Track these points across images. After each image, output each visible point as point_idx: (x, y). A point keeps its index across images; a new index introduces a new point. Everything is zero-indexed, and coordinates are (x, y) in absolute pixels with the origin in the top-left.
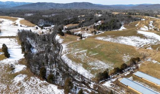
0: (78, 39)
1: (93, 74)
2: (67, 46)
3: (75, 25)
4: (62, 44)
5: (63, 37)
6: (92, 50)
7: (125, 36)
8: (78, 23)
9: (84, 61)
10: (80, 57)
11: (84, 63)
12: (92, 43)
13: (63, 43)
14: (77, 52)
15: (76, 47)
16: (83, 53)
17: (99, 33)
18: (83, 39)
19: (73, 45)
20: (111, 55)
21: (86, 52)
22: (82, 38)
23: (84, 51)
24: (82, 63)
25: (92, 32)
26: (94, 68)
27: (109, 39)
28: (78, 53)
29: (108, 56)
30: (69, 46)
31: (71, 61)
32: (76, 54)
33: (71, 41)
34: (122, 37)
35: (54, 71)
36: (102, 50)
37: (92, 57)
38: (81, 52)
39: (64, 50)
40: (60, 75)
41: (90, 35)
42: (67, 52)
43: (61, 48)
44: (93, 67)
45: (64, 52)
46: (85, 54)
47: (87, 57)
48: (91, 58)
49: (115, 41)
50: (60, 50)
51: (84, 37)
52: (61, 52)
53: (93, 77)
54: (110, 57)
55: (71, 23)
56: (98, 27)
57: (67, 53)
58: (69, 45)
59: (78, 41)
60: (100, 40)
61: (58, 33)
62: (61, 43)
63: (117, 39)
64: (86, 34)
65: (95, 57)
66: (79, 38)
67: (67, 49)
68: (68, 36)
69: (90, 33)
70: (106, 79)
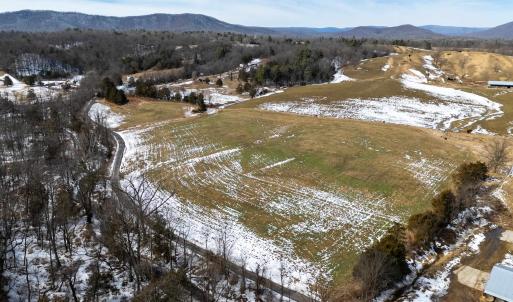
0: (189, 112)
1: (315, 259)
2: (143, 136)
3: (168, 72)
4: (120, 133)
5: (123, 106)
6: (260, 149)
7: (364, 97)
8: (178, 65)
9: (240, 193)
10: (215, 177)
11: (245, 205)
12: (253, 123)
13: (123, 127)
14: (197, 160)
15: (189, 141)
16: (225, 162)
17: (266, 92)
18: (211, 111)
19: (172, 135)
20: (352, 163)
21: (236, 158)
22: (204, 108)
23: (226, 152)
24: (232, 204)
25: (239, 91)
26: (304, 225)
27: (313, 110)
28: (203, 162)
29: (340, 167)
30: (153, 138)
31: (173, 202)
32: (191, 165)
33: (160, 119)
34: (358, 101)
35: (80, 262)
36: (305, 146)
37: (272, 173)
38: (213, 156)
39: (129, 153)
40: (115, 291)
41: (234, 98)
42: (149, 163)
43: (117, 148)
44: (297, 219)
45: (131, 163)
46: (237, 165)
47: (250, 175)
48: (271, 182)
49: (340, 114)
50: (110, 156)
51: (212, 106)
52: (119, 162)
53: (320, 280)
54: (353, 169)
55: (149, 68)
56: (259, 75)
57: (149, 166)
58: (151, 132)
59: (193, 120)
60: (281, 113)
61: (100, 96)
62: (117, 129)
63: (342, 107)
64: (220, 98)
65: (285, 173)
66: (192, 108)
67: (145, 150)
68: (143, 103)
69: (231, 94)
70: (400, 285)
